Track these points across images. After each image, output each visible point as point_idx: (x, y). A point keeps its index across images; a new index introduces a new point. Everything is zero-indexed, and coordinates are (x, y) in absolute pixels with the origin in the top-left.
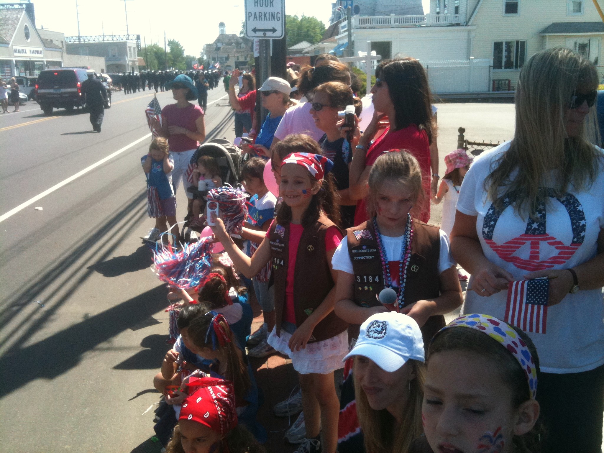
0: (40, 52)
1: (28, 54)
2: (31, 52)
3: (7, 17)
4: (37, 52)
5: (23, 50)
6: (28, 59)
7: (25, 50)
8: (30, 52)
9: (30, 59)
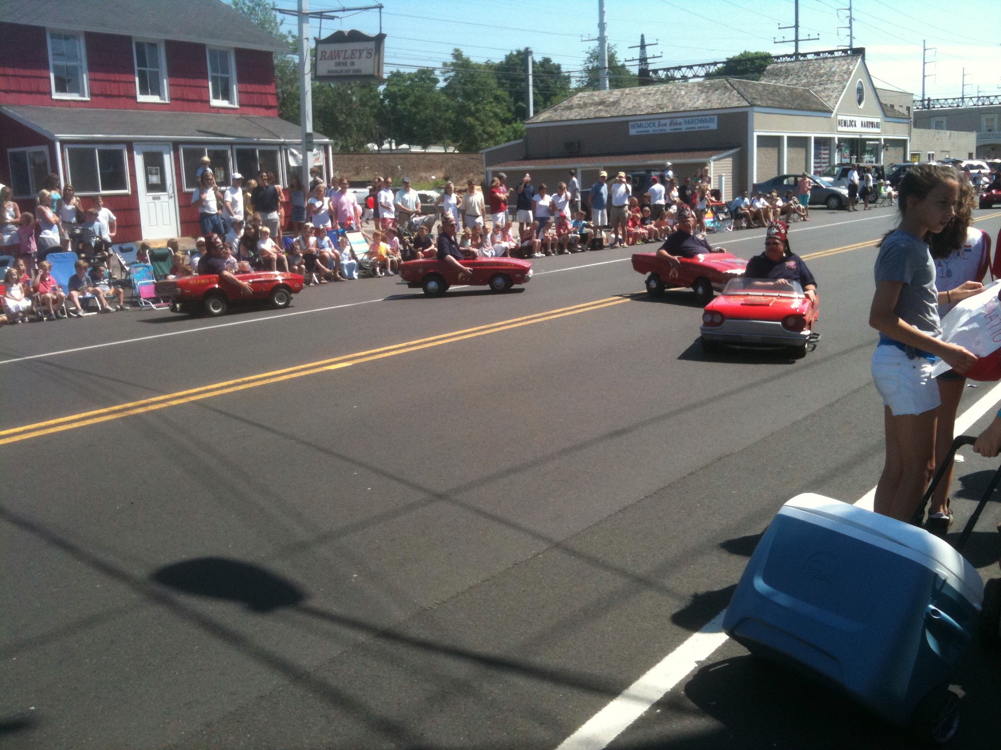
0: (877, 125)
1: (859, 128)
2: (864, 125)
3: (833, 69)
4: (872, 125)
5: (851, 122)
6: (858, 137)
7: (855, 122)
8: (862, 124)
9: (861, 135)
